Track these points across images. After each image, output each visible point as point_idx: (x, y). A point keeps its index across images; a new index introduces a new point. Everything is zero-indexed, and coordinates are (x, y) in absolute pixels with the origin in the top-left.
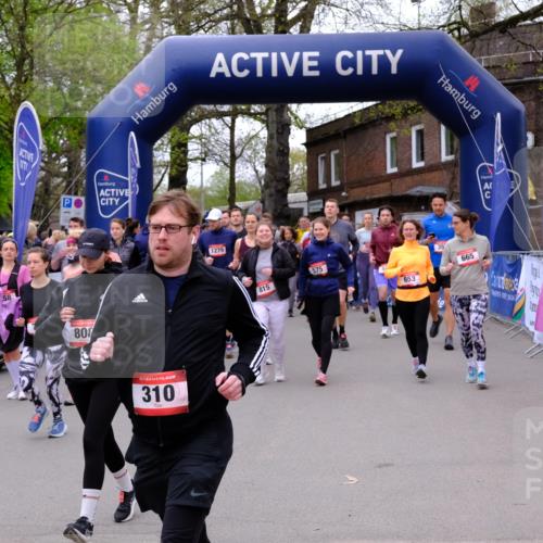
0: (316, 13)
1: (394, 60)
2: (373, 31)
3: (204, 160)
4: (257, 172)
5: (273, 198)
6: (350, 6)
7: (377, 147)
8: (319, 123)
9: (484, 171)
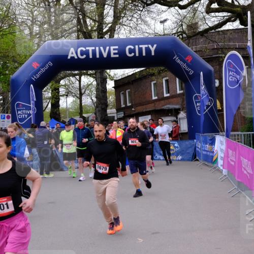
0: (116, 29)
1: (153, 49)
2: (143, 37)
3: (67, 96)
4: (92, 100)
5: (100, 112)
6: (131, 25)
7: (147, 88)
8: (120, 78)
9: (196, 97)
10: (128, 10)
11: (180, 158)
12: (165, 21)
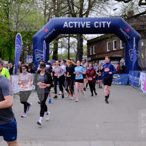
0: (90, 12)
1: (109, 24)
2: (103, 17)
4: (75, 50)
5: (79, 57)
6: (98, 11)
7: (104, 45)
8: (90, 39)
9: (131, 51)
10: (96, 3)
11: (120, 83)
12: (116, 9)
